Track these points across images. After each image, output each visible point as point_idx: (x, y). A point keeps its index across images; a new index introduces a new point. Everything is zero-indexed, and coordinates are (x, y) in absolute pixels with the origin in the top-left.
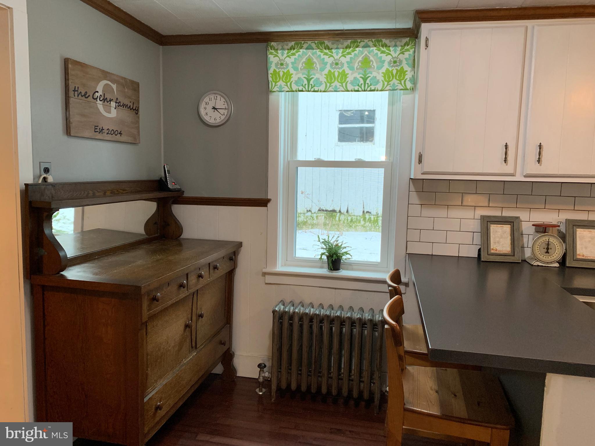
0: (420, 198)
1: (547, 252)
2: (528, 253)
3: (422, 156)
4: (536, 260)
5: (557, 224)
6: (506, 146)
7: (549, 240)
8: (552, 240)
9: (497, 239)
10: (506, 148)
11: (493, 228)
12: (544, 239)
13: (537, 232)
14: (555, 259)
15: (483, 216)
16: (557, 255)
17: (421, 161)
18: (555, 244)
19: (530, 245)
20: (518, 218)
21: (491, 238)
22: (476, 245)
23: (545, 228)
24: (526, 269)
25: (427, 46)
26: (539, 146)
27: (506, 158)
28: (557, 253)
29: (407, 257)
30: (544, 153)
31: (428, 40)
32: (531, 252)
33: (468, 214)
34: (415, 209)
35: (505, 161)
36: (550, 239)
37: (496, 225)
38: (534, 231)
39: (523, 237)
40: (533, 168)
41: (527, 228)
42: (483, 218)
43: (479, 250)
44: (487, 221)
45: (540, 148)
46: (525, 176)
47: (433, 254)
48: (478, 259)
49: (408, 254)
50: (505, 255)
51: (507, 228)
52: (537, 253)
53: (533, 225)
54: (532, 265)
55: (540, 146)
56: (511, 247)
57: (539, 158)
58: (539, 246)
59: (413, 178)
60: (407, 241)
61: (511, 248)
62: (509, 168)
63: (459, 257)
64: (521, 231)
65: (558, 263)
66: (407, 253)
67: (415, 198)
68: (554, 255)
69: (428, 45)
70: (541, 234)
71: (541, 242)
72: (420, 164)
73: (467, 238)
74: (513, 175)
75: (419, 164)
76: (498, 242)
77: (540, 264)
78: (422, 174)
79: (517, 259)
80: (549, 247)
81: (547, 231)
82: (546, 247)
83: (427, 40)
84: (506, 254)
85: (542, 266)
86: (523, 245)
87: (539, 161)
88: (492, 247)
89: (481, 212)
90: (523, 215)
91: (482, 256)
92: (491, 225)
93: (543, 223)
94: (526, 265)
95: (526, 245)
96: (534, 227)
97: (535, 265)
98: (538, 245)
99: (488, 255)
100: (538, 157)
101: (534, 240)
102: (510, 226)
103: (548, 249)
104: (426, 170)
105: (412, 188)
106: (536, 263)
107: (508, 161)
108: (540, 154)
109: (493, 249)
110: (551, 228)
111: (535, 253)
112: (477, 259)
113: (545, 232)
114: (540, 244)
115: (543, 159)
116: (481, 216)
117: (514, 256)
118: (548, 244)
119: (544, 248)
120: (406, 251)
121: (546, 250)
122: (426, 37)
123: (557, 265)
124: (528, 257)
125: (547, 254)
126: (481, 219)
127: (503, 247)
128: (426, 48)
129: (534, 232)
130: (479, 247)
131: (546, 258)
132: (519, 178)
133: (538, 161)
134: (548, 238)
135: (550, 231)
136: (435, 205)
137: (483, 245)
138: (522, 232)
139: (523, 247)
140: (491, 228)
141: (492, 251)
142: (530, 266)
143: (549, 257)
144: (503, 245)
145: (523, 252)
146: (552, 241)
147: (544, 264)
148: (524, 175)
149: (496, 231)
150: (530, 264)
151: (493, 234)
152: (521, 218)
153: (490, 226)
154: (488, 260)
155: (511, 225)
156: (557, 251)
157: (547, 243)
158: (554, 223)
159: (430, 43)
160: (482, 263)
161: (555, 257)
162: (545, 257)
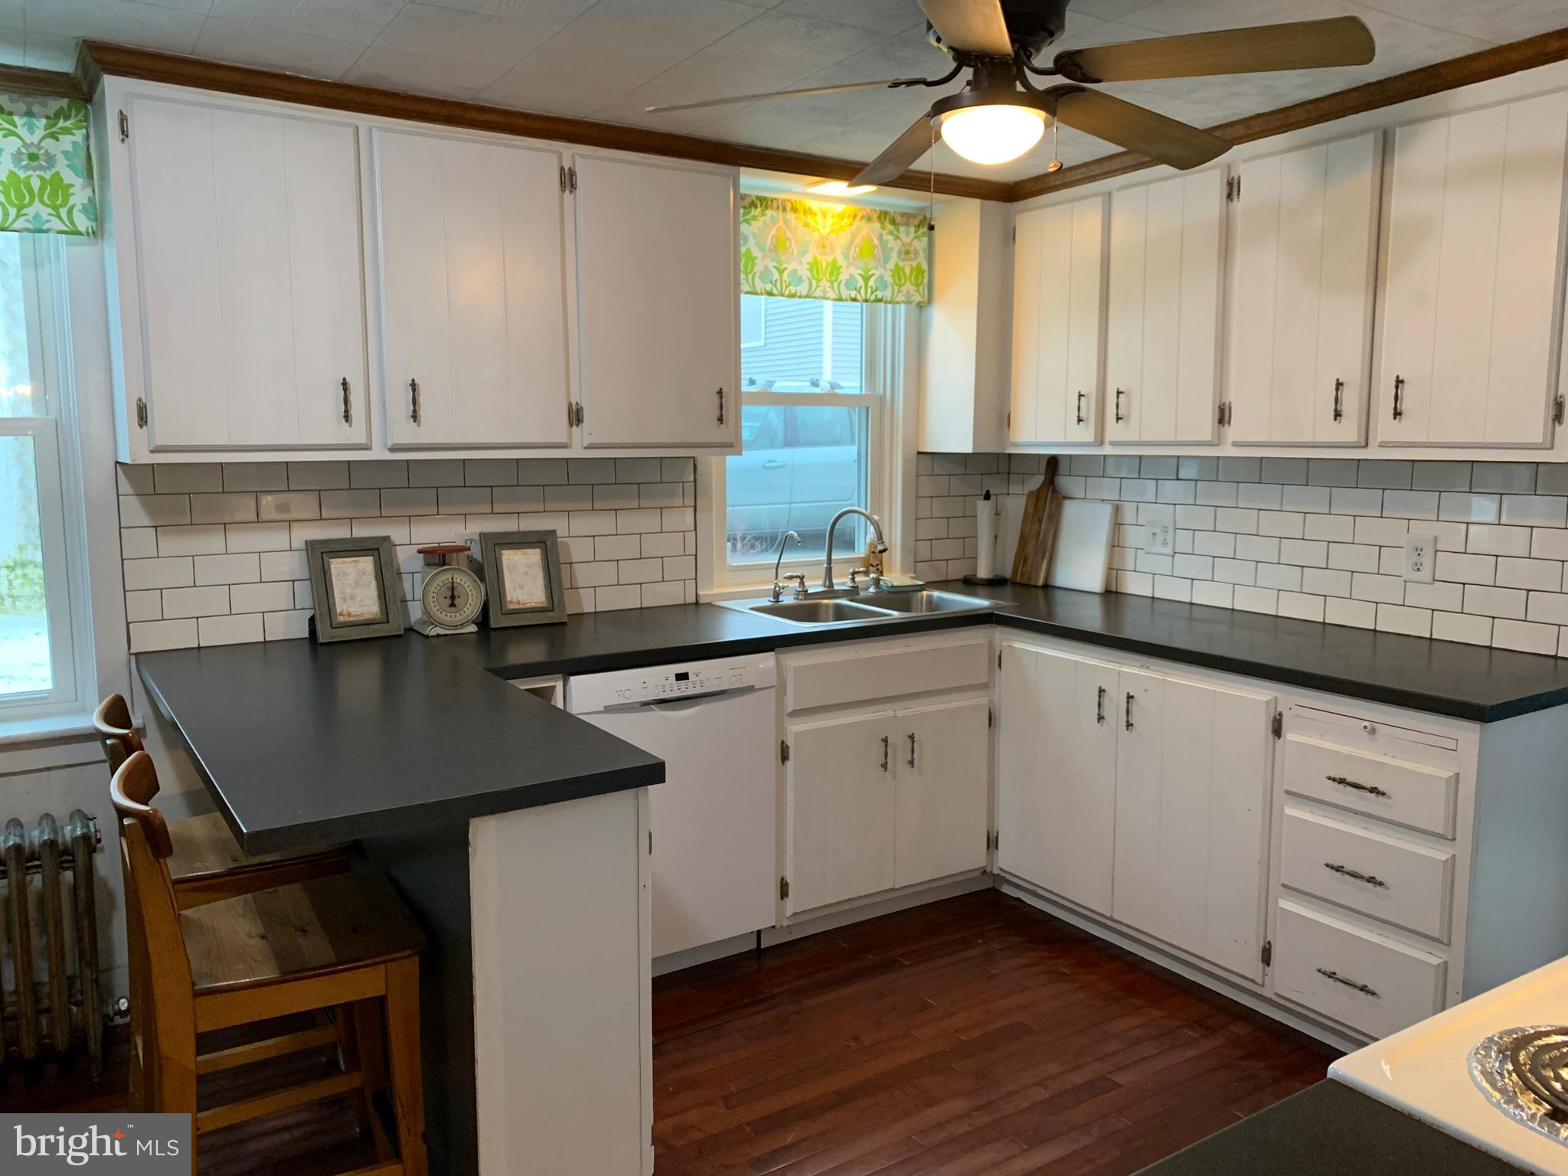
0: (151, 511)
1: (453, 605)
2: (415, 613)
3: (146, 407)
4: (433, 624)
5: (465, 544)
6: (345, 384)
7: (452, 579)
8: (459, 578)
9: (349, 591)
10: (345, 390)
11: (336, 565)
12: (444, 578)
13: (428, 564)
14: (468, 616)
15: (311, 541)
16: (471, 608)
17: (145, 419)
18: (466, 586)
19: (418, 595)
20: (386, 540)
21: (335, 589)
22: (303, 609)
23: (444, 555)
24: (417, 647)
25: (125, 133)
26: (411, 385)
27: (346, 411)
28: (471, 606)
29: (133, 662)
30: (422, 399)
31: (127, 120)
32: (422, 610)
33: (276, 539)
34: (142, 540)
35: (347, 417)
36: (455, 576)
37: (342, 559)
38: (423, 563)
39: (401, 579)
40: (406, 433)
41: (407, 558)
42: (311, 546)
43: (312, 620)
44: (322, 553)
45: (414, 390)
46: (392, 450)
47: (201, 645)
48: (310, 641)
49: (135, 654)
50: (368, 623)
51: (367, 563)
52: (434, 609)
53: (420, 552)
54: (427, 637)
55: (414, 386)
56: (380, 602)
57: (415, 411)
58: (435, 595)
59: (129, 462)
60: (128, 624)
61: (380, 607)
62: (355, 434)
63: (265, 642)
64: (395, 567)
65: (475, 624)
66: (130, 654)
67: (135, 511)
68: (465, 609)
69: (127, 131)
70: (436, 569)
71: (438, 585)
72: (145, 427)
73: (281, 597)
74: (366, 448)
75: (141, 426)
76: (352, 598)
77: (442, 632)
78: (152, 452)
79: (395, 627)
80: (456, 594)
81: (447, 562)
82: (450, 594)
83: (123, 119)
84: (373, 620)
85: (446, 635)
86: (404, 595)
87: (415, 416)
88: (339, 610)
89: (304, 534)
90: (397, 533)
91: (320, 634)
92: (331, 560)
93: (437, 545)
94: (414, 636)
95: (409, 597)
96: (422, 555)
97: (432, 636)
98: (434, 593)
99: (332, 628)
100: (412, 408)
101: (423, 582)
102: (371, 558)
103: (453, 597)
104: (160, 441)
105: (125, 487)
106: (433, 633)
107: (352, 417)
108: (414, 402)
109: (341, 614)
110: (454, 555)
111: (429, 610)
112: (308, 640)
113: (444, 564)
114: (437, 591)
115: (423, 413)
116: (306, 542)
117: (388, 622)
118: (453, 589)
119: (446, 598)
120: (129, 648)
121: (449, 601)
122: (121, 113)
123: (473, 628)
124: (419, 621)
125: (452, 608)
126: (307, 550)
127: (363, 606)
128: (123, 140)
129: (423, 567)
130: (310, 613)
131: (451, 617)
132: (378, 453)
133: (412, 417)
134: (451, 576)
135: (454, 562)
136: (193, 526)
137: (319, 607)
138: (399, 569)
139: (404, 601)
140: (332, 568)
141: (341, 619)
142: (423, 638)
143: (458, 614)
144: (361, 602)
145: (406, 612)
146: (459, 581)
147: (448, 629)
148: (389, 446)
149: (344, 573)
150: (422, 635)
151: (338, 580)
152: (392, 538)
153: (329, 563)
154: (333, 638)
155: (373, 556)
156: (470, 601)
157: (450, 585)
158: (460, 543)
159: (133, 127)
160: (321, 649)
161: (468, 612)
162: (449, 615)
